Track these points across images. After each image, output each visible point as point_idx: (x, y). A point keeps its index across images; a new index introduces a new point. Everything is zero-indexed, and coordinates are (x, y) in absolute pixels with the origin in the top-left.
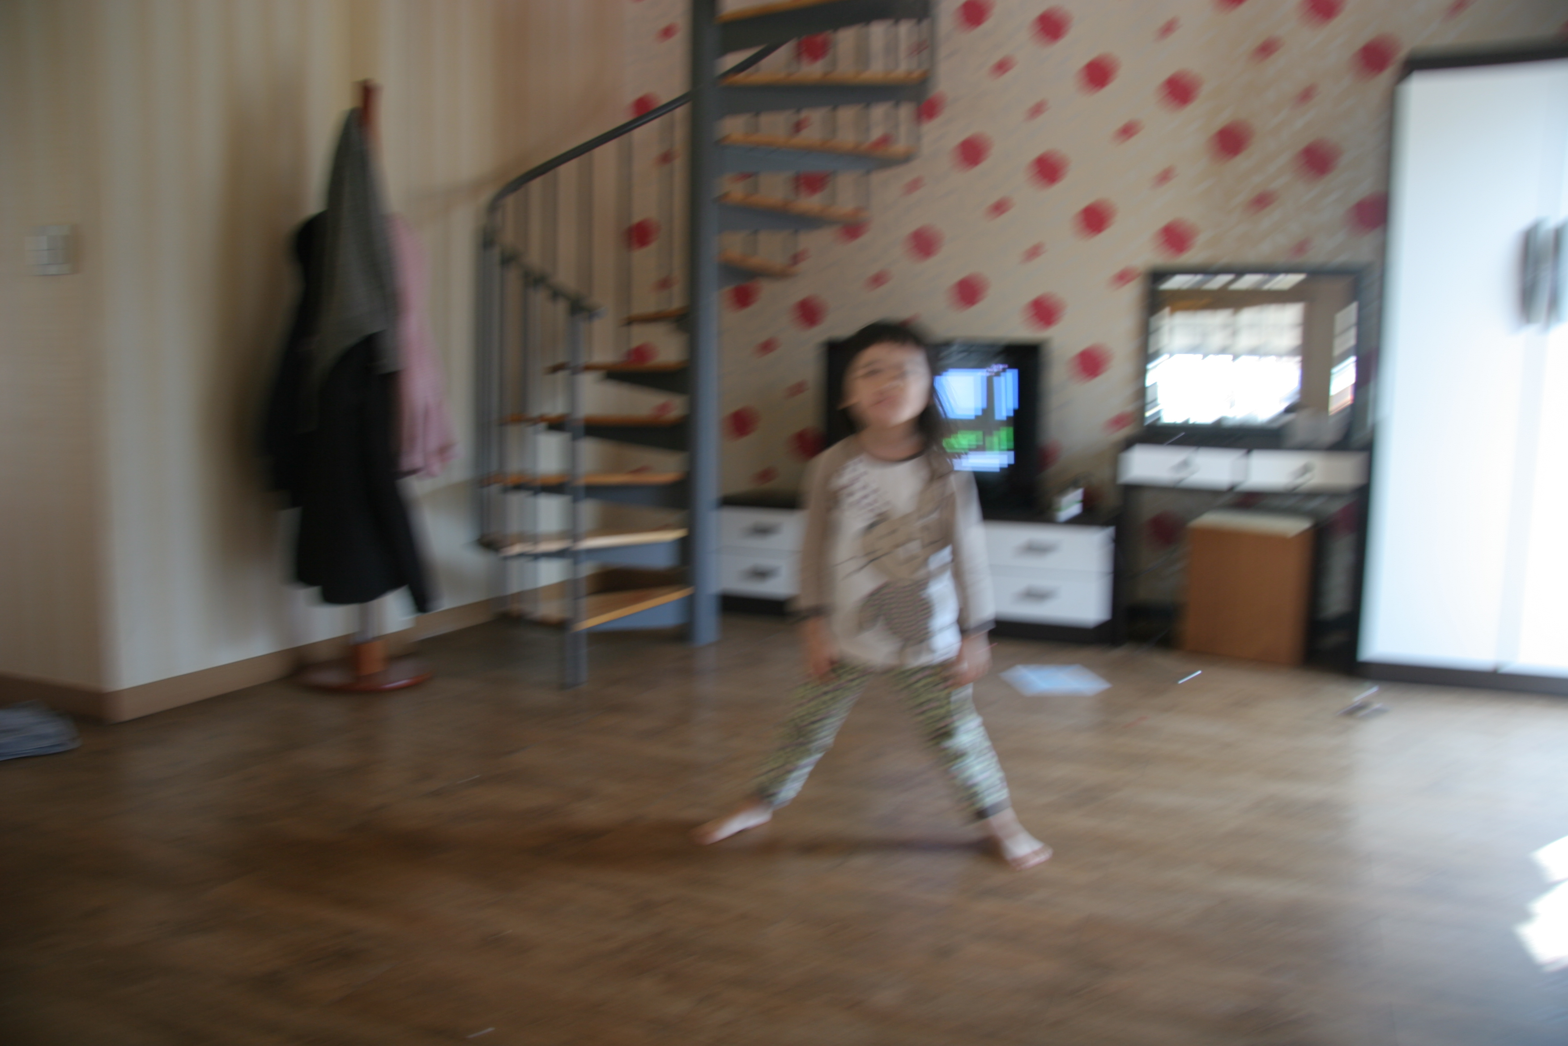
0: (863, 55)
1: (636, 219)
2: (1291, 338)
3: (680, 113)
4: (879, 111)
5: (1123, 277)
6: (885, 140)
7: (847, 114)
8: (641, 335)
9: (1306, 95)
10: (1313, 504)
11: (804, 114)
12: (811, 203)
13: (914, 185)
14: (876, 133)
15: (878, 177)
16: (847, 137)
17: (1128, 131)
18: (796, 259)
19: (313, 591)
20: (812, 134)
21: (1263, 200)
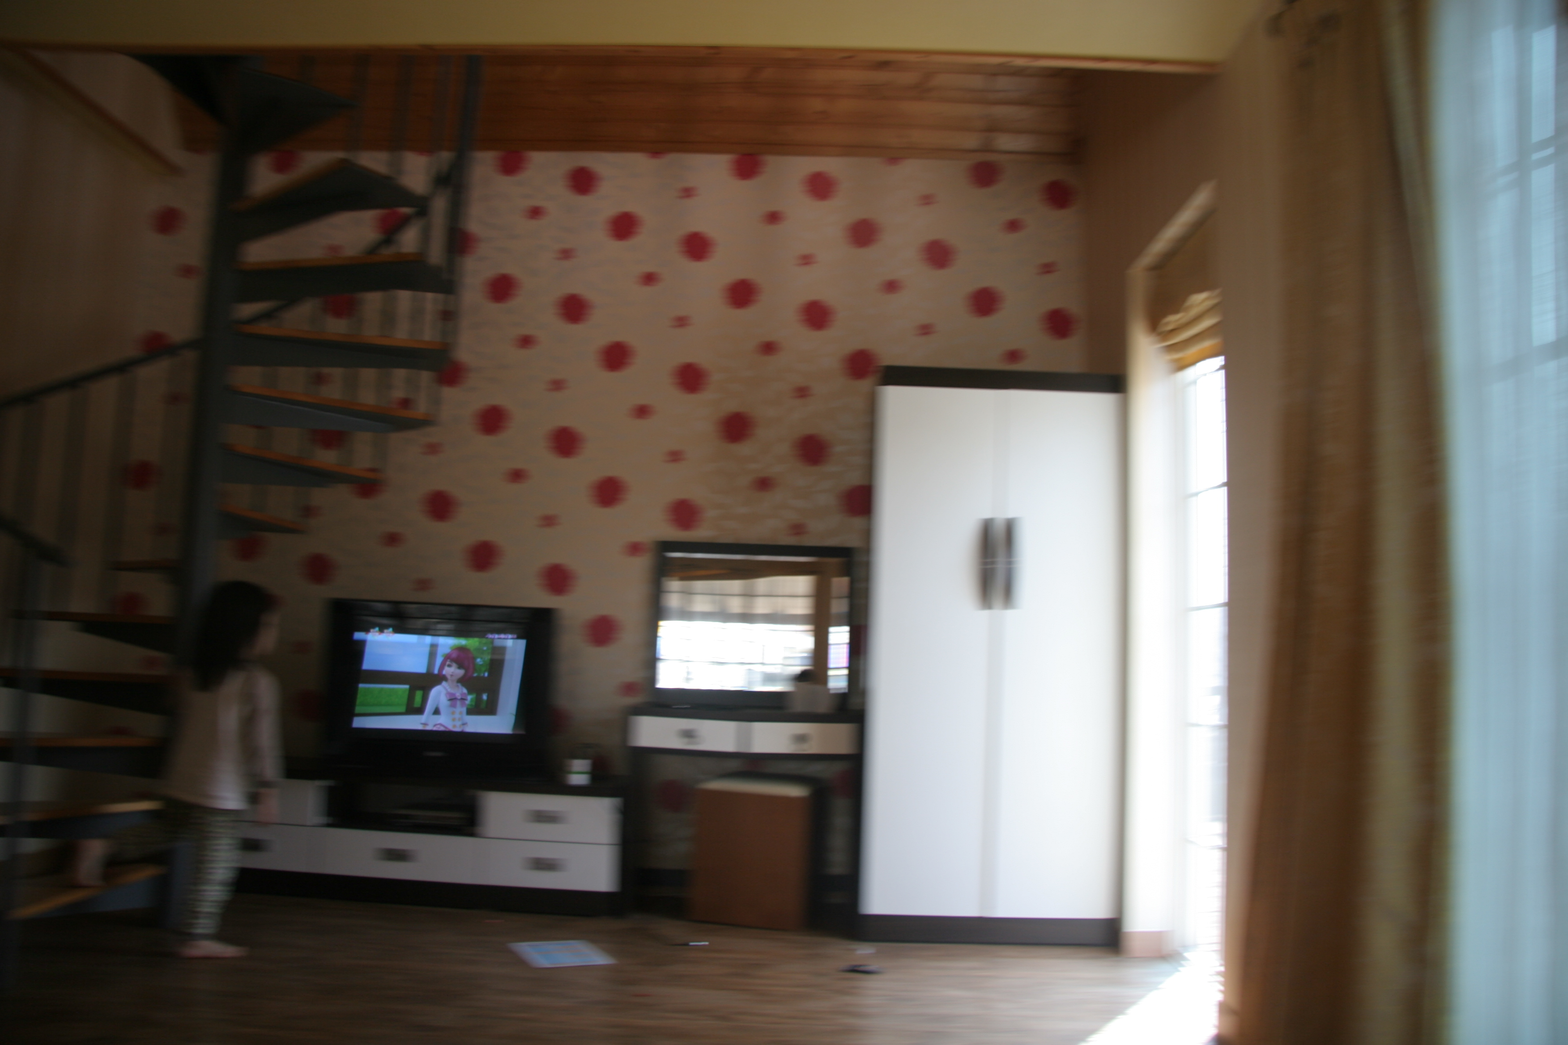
0: (388, 318)
2: (802, 606)
3: (190, 356)
4: (400, 374)
5: (635, 549)
6: (406, 403)
7: (368, 375)
8: (128, 583)
9: (802, 392)
10: (812, 769)
11: (326, 370)
12: (326, 458)
13: (433, 449)
14: (399, 393)
15: (396, 438)
16: (368, 398)
17: (642, 411)
18: (308, 511)
20: (333, 392)
21: (764, 484)
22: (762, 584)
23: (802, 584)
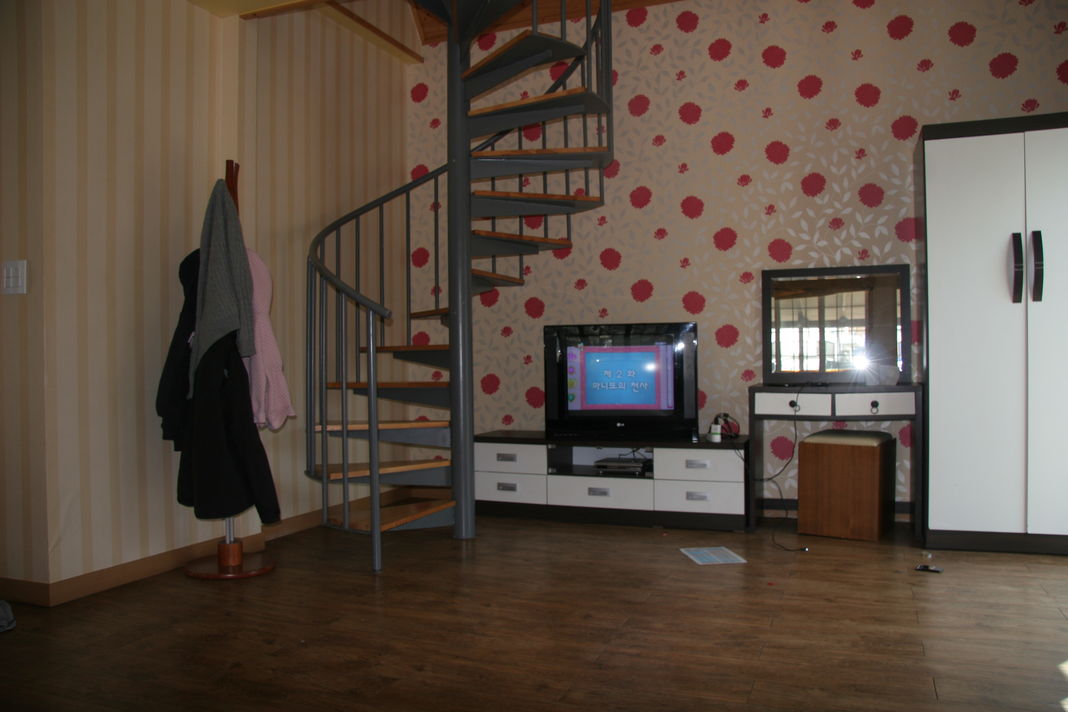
0: (564, 136)
1: (413, 249)
2: (860, 314)
3: (443, 178)
4: (576, 173)
5: (747, 277)
6: (579, 191)
8: (418, 326)
9: (861, 153)
10: (884, 426)
13: (602, 220)
14: (576, 186)
17: (744, 180)
18: (525, 271)
19: (191, 510)
20: (533, 188)
21: (837, 223)
22: (829, 299)
23: (860, 296)
